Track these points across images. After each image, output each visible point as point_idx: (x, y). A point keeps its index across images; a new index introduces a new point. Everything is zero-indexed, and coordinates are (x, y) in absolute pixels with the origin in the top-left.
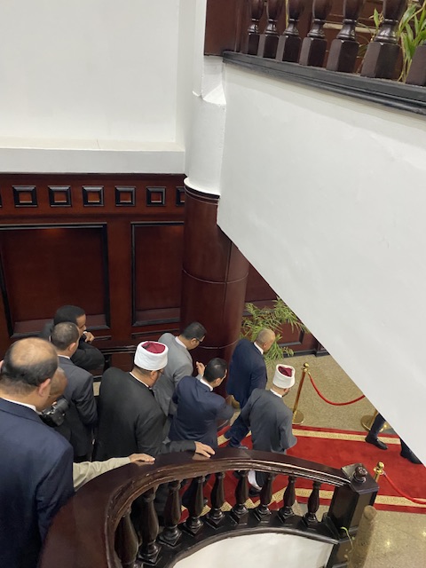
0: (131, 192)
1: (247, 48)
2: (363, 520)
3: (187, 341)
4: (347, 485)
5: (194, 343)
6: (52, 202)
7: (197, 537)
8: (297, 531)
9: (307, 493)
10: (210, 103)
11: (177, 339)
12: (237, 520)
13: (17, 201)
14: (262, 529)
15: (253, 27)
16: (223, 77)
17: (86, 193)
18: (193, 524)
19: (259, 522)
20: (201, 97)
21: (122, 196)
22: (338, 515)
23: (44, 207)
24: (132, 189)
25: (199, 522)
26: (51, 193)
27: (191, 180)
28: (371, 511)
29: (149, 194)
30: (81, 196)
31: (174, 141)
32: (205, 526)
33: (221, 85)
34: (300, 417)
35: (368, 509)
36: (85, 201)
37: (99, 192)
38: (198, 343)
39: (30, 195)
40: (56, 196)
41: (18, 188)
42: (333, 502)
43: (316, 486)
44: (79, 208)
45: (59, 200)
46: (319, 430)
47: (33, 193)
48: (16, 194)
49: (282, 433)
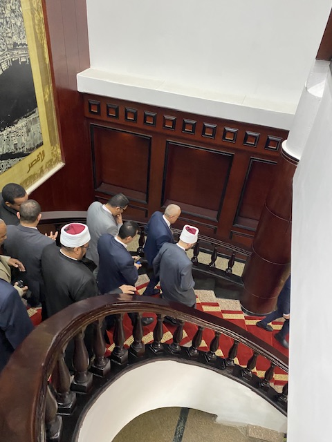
0: (256, 137)
3: (112, 209)
5: (118, 210)
6: (203, 133)
10: (310, 94)
11: (104, 207)
13: (183, 129)
16: (328, 75)
17: (225, 132)
20: (306, 88)
21: (249, 138)
23: (198, 136)
26: (204, 127)
29: (268, 141)
30: (222, 133)
33: (324, 82)
36: (224, 137)
38: (122, 210)
39: (191, 126)
40: (207, 130)
41: (186, 121)
45: (208, 133)
47: (194, 126)
48: (184, 124)
49: (182, 277)
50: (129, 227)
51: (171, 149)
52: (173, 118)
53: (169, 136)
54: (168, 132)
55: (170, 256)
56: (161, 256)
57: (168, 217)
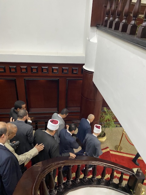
0: (67, 69)
1: (104, 25)
2: (137, 188)
3: (62, 115)
4: (133, 175)
5: (65, 116)
6: (42, 71)
7: (78, 185)
8: (114, 189)
9: (119, 175)
10: (91, 42)
11: (59, 115)
12: (93, 181)
13: (32, 71)
14: (101, 186)
15: (106, 18)
16: (97, 33)
17: (53, 69)
18: (77, 180)
19: (101, 183)
20: (89, 40)
21: (64, 70)
22: (130, 185)
23: (40, 73)
24: (67, 68)
25: (79, 180)
26: (42, 69)
27: (85, 66)
28: (140, 186)
29: (73, 70)
30: (51, 70)
31: (82, 53)
32: (81, 182)
33: (96, 36)
34: (121, 149)
35: (140, 185)
36: (53, 72)
37: (57, 69)
38: (66, 116)
39: (36, 69)
41: (32, 67)
42: (129, 180)
43: (122, 174)
44: (51, 74)
45: (45, 71)
46: (128, 154)
47: (37, 69)
48: (32, 69)
49: (97, 150)
50: (73, 126)
51: (27, 82)
52: (25, 67)
53: (24, 76)
54: (24, 74)
55: (90, 140)
56: (86, 140)
57: (90, 120)
